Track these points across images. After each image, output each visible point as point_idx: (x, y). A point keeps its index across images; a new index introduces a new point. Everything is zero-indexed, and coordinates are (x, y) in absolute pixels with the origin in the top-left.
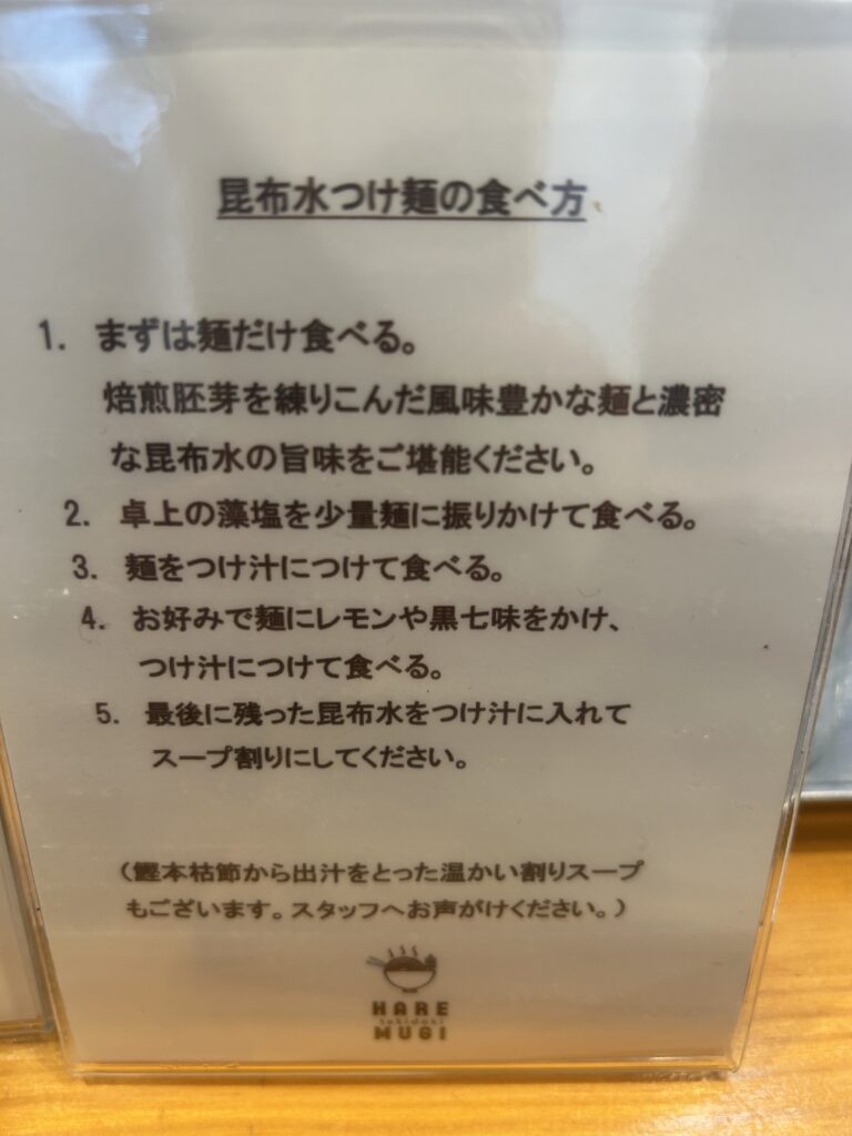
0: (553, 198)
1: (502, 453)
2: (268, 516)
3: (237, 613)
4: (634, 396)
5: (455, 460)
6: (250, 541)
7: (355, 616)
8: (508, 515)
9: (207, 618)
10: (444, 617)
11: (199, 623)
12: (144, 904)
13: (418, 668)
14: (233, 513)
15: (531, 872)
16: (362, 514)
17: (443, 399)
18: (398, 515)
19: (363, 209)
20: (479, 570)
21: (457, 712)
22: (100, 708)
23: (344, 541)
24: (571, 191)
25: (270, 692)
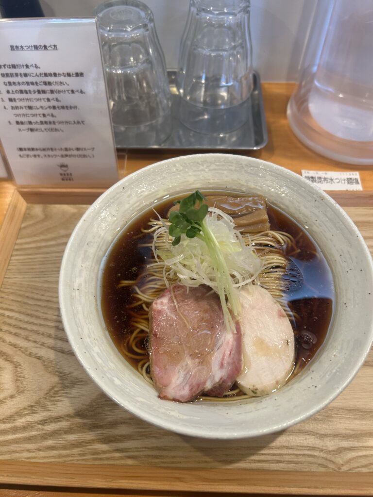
0: (53, 47)
1: (56, 82)
2: (26, 92)
3: (25, 107)
4: (71, 74)
5: (50, 83)
6: (24, 96)
7: (42, 107)
8: (59, 92)
9: (21, 108)
10: (54, 107)
12: (22, 155)
13: (52, 116)
14: (21, 92)
15: (78, 149)
16: (39, 92)
17: (46, 75)
18: (44, 92)
19: (29, 49)
20: (57, 100)
21: (60, 123)
22: (9, 122)
23: (37, 96)
24: (55, 46)
25: (33, 119)
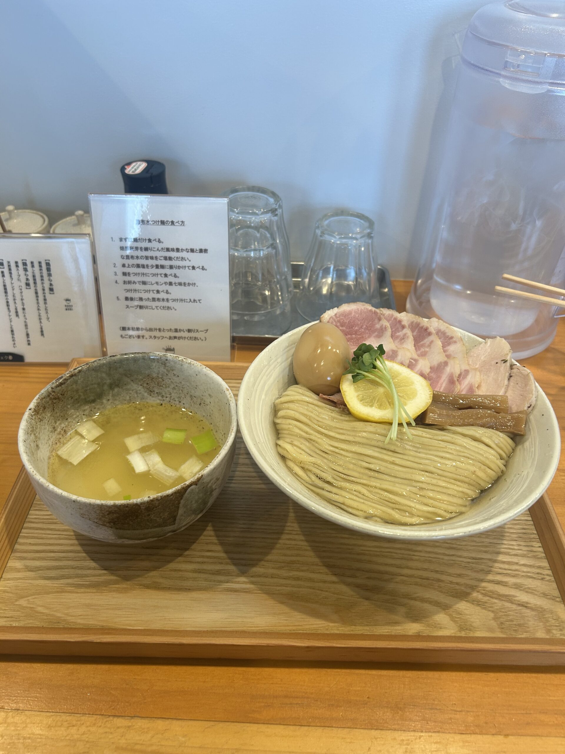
0: (181, 223)
1: (177, 258)
2: (143, 266)
3: (139, 282)
4: (195, 250)
5: (170, 259)
6: (141, 270)
7: (157, 283)
8: (179, 267)
9: (134, 283)
10: (171, 284)
11: (133, 283)
12: (123, 335)
13: (167, 292)
14: (138, 266)
15: (189, 331)
16: (157, 267)
17: (168, 250)
18: (162, 267)
19: (155, 224)
20: (175, 276)
21: (174, 300)
22: (118, 297)
23: (155, 271)
24: (183, 222)
25: (144, 296)
